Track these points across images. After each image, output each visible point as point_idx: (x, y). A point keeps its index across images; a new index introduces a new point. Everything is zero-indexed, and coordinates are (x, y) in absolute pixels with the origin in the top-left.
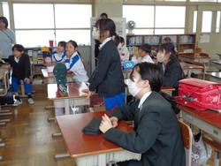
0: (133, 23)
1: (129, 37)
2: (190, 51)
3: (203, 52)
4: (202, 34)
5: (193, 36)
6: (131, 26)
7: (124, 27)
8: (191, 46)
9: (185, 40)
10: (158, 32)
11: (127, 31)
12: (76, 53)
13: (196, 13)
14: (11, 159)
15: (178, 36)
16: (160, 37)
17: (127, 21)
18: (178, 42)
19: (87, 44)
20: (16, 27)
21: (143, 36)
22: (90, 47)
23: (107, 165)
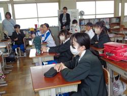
0: (83, 12)
1: (81, 20)
2: (118, 27)
3: (125, 27)
4: (125, 17)
5: (119, 18)
6: (82, 14)
7: (78, 14)
8: (118, 24)
9: (114, 21)
10: (98, 17)
11: (80, 17)
12: (48, 31)
13: (120, 4)
14: (10, 93)
15: (110, 19)
16: (99, 19)
17: (79, 11)
18: (110, 22)
19: (56, 26)
20: (16, 18)
21: (89, 19)
22: (58, 27)
23: (57, 95)
